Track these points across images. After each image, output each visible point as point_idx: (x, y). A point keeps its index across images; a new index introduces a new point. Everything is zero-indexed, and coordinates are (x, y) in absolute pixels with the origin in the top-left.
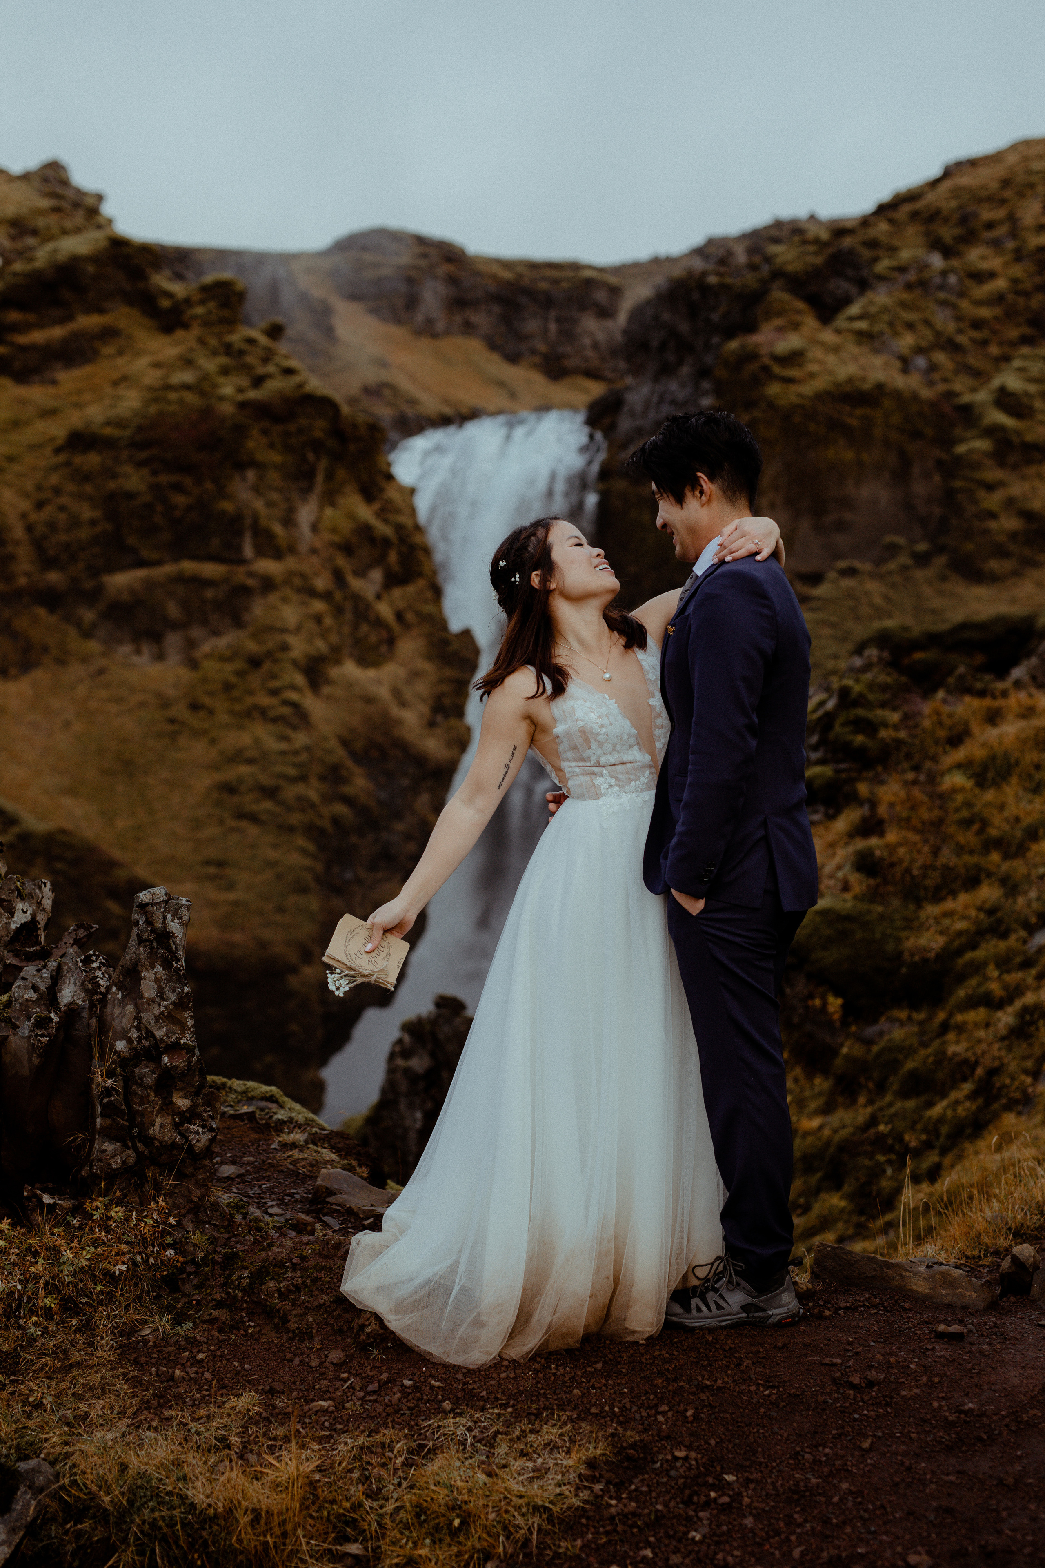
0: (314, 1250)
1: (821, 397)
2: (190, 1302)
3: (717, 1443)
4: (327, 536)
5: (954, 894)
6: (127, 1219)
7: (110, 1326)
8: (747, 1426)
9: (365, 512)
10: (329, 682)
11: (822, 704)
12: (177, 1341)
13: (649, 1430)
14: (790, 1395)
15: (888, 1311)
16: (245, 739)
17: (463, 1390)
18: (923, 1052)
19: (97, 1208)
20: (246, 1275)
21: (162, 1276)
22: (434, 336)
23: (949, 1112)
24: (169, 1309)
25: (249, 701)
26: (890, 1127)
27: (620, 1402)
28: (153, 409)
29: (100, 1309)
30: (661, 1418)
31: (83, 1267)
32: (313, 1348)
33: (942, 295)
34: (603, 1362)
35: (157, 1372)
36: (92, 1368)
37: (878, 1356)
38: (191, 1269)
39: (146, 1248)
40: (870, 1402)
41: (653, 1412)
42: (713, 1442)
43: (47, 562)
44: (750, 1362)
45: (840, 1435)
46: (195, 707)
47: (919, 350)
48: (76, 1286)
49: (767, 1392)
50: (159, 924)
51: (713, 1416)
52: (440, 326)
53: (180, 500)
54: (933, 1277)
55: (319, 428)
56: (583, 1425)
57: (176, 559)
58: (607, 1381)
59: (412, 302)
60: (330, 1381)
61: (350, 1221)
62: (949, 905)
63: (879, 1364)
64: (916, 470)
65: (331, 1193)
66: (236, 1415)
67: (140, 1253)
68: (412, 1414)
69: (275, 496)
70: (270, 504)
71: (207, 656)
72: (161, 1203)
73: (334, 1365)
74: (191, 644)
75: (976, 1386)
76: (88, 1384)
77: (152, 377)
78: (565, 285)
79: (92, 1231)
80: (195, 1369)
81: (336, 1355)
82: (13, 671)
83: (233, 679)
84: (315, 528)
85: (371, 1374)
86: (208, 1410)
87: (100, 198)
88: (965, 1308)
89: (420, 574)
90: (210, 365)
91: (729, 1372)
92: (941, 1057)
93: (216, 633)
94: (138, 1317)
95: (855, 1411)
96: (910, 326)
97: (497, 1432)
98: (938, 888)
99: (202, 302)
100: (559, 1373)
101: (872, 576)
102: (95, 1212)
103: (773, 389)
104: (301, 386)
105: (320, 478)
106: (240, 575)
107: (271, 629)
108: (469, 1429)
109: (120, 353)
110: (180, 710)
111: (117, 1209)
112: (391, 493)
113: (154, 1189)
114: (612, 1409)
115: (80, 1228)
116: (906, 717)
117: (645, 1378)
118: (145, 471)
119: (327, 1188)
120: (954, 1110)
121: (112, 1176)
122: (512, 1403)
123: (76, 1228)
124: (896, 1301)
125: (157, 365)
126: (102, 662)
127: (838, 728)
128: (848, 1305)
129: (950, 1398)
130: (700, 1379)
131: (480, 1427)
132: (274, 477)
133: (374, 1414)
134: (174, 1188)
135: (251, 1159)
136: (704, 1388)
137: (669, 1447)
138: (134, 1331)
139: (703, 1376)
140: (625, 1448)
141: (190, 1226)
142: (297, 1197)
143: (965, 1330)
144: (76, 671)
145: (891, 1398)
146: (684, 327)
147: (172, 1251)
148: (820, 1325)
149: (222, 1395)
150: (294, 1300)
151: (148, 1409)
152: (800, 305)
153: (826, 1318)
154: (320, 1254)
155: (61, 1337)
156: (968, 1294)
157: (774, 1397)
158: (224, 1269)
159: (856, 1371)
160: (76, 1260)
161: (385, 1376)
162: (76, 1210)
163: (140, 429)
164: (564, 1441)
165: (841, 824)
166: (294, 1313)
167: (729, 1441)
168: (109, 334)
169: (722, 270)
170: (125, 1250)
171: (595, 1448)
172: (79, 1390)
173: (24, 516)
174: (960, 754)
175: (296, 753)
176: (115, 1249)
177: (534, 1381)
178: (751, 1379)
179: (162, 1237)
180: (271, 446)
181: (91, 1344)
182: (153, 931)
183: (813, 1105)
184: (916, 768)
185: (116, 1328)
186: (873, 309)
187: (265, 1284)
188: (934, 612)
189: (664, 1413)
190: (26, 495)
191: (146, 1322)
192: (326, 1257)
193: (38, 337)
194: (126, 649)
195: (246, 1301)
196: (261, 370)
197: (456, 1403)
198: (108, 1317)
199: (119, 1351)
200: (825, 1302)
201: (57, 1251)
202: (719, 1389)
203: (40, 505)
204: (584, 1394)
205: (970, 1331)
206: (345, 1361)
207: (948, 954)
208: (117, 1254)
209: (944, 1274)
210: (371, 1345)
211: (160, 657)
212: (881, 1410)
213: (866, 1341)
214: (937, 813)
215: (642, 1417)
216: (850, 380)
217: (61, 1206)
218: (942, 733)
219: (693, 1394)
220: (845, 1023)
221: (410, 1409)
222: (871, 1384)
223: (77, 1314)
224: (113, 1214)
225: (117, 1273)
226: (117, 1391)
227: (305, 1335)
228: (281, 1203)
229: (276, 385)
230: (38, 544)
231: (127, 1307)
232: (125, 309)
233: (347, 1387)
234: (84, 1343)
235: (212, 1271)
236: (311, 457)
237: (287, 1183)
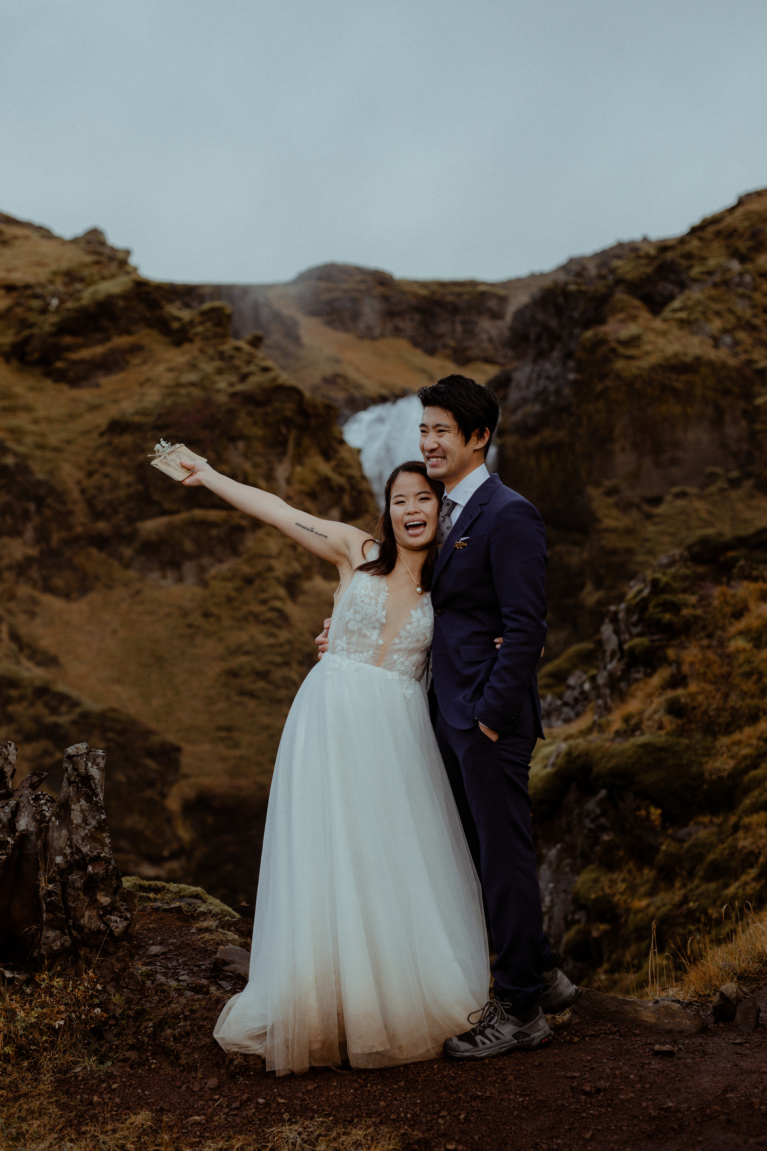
0: (201, 1005)
1: (654, 368)
2: (111, 1047)
3: (480, 1138)
4: (298, 487)
5: (740, 728)
6: (66, 987)
7: (51, 1066)
8: (503, 1124)
9: (325, 468)
10: (303, 593)
11: (640, 592)
12: (100, 1076)
13: (431, 1130)
14: (538, 1101)
15: (622, 1037)
16: (243, 637)
17: (301, 1105)
18: (721, 847)
19: (44, 980)
20: (150, 1025)
21: (91, 1028)
22: (373, 339)
23: (740, 891)
24: (96, 1052)
25: (246, 609)
26: (697, 903)
27: (413, 1110)
28: (169, 402)
29: (45, 1054)
30: (441, 1121)
31: (32, 1023)
32: (196, 1078)
33: (740, 290)
34: (406, 1081)
35: (81, 1099)
36: (34, 1097)
37: (608, 1069)
38: (112, 1022)
39: (79, 1008)
40: (596, 1104)
41: (436, 1116)
42: (476, 1137)
43: (97, 515)
44: (512, 1077)
45: (570, 1129)
46: (207, 615)
47: (725, 331)
48: (26, 1037)
49: (521, 1099)
50: (82, 770)
51: (479, 1118)
52: (377, 331)
54: (658, 1010)
55: (289, 408)
56: (382, 1128)
57: (190, 508)
58: (406, 1095)
59: (356, 316)
60: (206, 1101)
61: (238, 984)
62: (737, 736)
63: (607, 1075)
64: (728, 418)
65: (226, 963)
66: (133, 1128)
67: (75, 1012)
68: (261, 1124)
69: (259, 460)
70: (255, 466)
71: (214, 578)
72: (91, 974)
73: (211, 1089)
74: (202, 570)
75: (676, 1090)
76: (30, 1109)
77: (168, 378)
78: (466, 297)
79: (40, 996)
80: (109, 1095)
81: (212, 1082)
82: (74, 595)
83: (233, 594)
84: (289, 481)
85: (236, 1095)
86: (114, 1126)
87: (128, 253)
88: (681, 1032)
89: (367, 511)
90: (208, 367)
91: (497, 1085)
92: (733, 850)
93: (220, 561)
94: (72, 1059)
95: (584, 1112)
96: (718, 314)
97: (320, 1135)
98: (728, 725)
99: (202, 323)
100: (372, 1090)
101: (699, 497)
102: (42, 983)
103: (619, 365)
104: (274, 379)
105: (291, 445)
107: (260, 556)
108: (300, 1134)
109: (144, 363)
110: (196, 618)
111: (58, 980)
112: (344, 454)
113: (85, 964)
114: (406, 1115)
115: (32, 995)
116: (701, 599)
117: (434, 1091)
119: (223, 960)
120: (744, 889)
121: (54, 956)
122: (334, 1113)
123: (28, 995)
124: (630, 1029)
125: (171, 370)
126: (138, 585)
127: (651, 609)
128: (593, 1033)
129: (656, 1099)
130: (474, 1091)
131: (307, 1131)
132: (257, 445)
133: (234, 1124)
134: (101, 963)
135: (174, 941)
136: (475, 1098)
137: (443, 1142)
138: (69, 1069)
139: (477, 1089)
140: (411, 1144)
141: (112, 991)
142: (203, 967)
143: (676, 1049)
144: (119, 592)
145: (612, 1100)
146: (553, 323)
147: (99, 1010)
148: (569, 1048)
149: (125, 1114)
150: (186, 1042)
151: (71, 1126)
152: (637, 303)
153: (575, 1043)
154: (205, 1008)
155: (15, 1075)
156: (684, 1022)
157: (526, 1102)
158: (135, 1021)
159: (590, 1081)
160: (27, 1019)
161: (245, 1097)
162: (29, 982)
163: (160, 416)
164: (367, 1140)
165: (656, 680)
166: (184, 1052)
167: (489, 1136)
168: (136, 349)
169: (579, 280)
170: (62, 1010)
171: (389, 1145)
172: (23, 1114)
173: (79, 482)
174: (741, 625)
175: (281, 645)
176: (56, 1009)
177: (353, 1097)
178: (511, 1090)
179: (91, 999)
180: (255, 423)
181: (36, 1080)
182: (78, 775)
183: (643, 890)
184: (710, 636)
185: (55, 1067)
186: (690, 303)
187: (164, 1031)
188: (746, 521)
189: (443, 1117)
190: (80, 467)
191: (79, 1062)
192: (209, 1010)
193: (85, 354)
194: (155, 576)
195: (151, 1045)
196: (245, 370)
197: (293, 1115)
198: (50, 1059)
199: (56, 1084)
200: (576, 1031)
201: (13, 1012)
202: (487, 1098)
203: (90, 474)
204: (388, 1105)
205: (680, 1049)
206: (218, 1086)
207: (737, 773)
208: (58, 1013)
209: (667, 1008)
210: (238, 1074)
211: (180, 580)
212: (603, 1110)
213: (601, 1059)
214: (725, 669)
215: (427, 1120)
216: (676, 355)
217: (18, 979)
218: (728, 610)
219: (468, 1102)
220: (664, 827)
221: (260, 1120)
222: (599, 1091)
223: (28, 1058)
224: (55, 984)
225: (57, 1027)
226: (50, 1113)
227: (192, 1068)
228: (191, 972)
229: (257, 380)
230: (90, 503)
231: (65, 1052)
232: (146, 331)
233: (217, 1106)
234: (31, 1079)
235: (127, 1023)
236: (284, 430)
237: (198, 957)
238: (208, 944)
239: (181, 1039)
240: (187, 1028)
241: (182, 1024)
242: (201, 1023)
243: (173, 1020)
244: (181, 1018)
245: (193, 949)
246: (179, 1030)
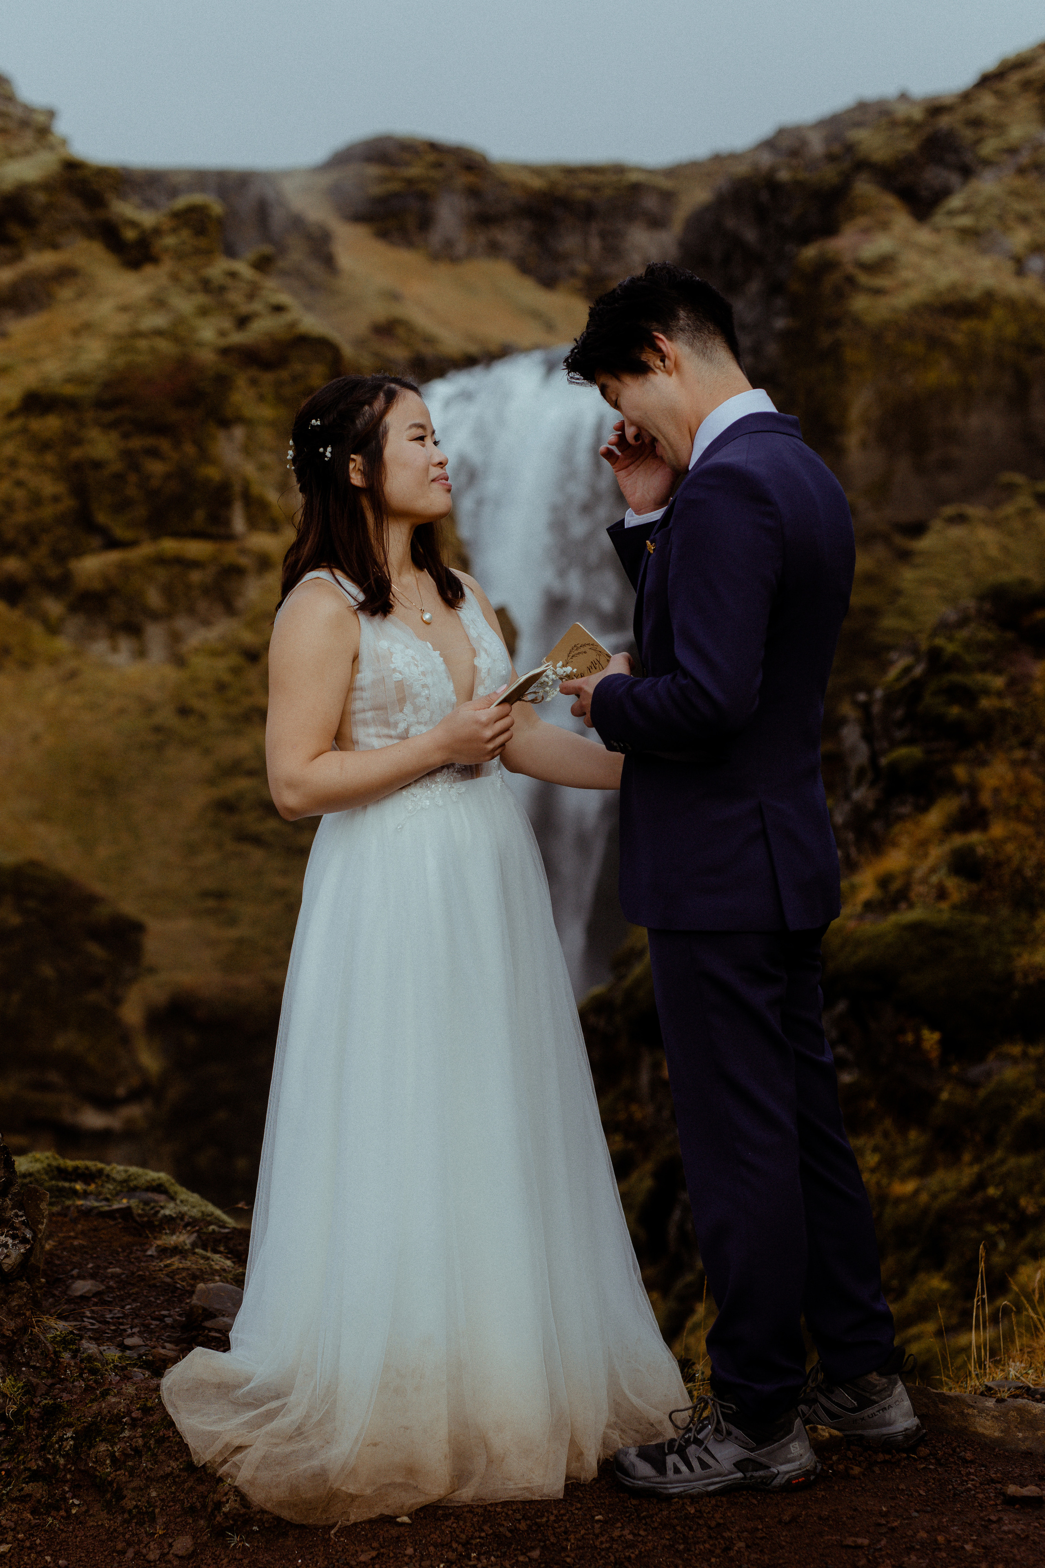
22: (454, 260)
28: (121, 362)
46: (184, 711)
47: (1035, 250)
52: (461, 248)
53: (156, 468)
55: (317, 373)
57: (156, 537)
59: (426, 221)
69: (267, 458)
70: (263, 468)
71: (196, 650)
74: (176, 638)
77: (119, 323)
83: (227, 677)
87: (51, 114)
90: (185, 305)
93: (206, 623)
96: (1024, 219)
99: (173, 231)
101: (986, 522)
103: (860, 303)
104: (293, 325)
106: (231, 554)
109: (80, 296)
110: (167, 717)
118: (114, 436)
125: (124, 309)
126: (73, 663)
132: (265, 435)
144: (43, 674)
146: (751, 234)
152: (889, 199)
163: (107, 385)
168: (66, 274)
169: (794, 163)
180: (261, 398)
186: (978, 201)
194: (100, 646)
196: (245, 308)
211: (141, 653)
216: (953, 288)
229: (264, 326)
237: (158, 1302)
238: (177, 1277)
239: (124, 1462)
240: (137, 1442)
241: (127, 1433)
242: (161, 1433)
243: (111, 1426)
244: (125, 1424)
245: (149, 1286)
246: (122, 1445)
